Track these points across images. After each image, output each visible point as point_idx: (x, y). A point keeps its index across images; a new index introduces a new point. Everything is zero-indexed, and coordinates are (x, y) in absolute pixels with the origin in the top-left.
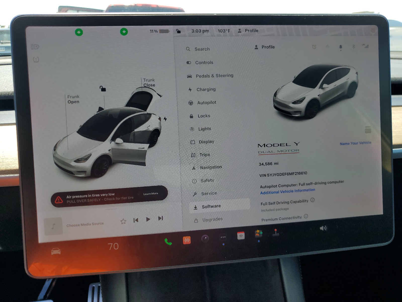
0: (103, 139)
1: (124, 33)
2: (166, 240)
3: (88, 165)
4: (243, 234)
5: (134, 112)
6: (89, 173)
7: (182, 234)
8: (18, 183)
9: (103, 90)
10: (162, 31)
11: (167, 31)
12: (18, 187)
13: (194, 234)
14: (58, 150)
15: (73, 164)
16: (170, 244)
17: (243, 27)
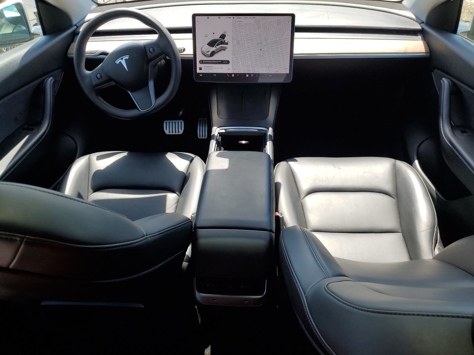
0: (213, 47)
1: (219, 18)
2: (228, 75)
3: (209, 53)
4: (248, 75)
5: (221, 40)
6: (209, 55)
7: (232, 74)
8: (193, 59)
9: (214, 33)
10: (229, 18)
11: (230, 18)
12: (192, 60)
13: (235, 74)
14: (202, 49)
15: (206, 53)
16: (229, 76)
17: (251, 17)
